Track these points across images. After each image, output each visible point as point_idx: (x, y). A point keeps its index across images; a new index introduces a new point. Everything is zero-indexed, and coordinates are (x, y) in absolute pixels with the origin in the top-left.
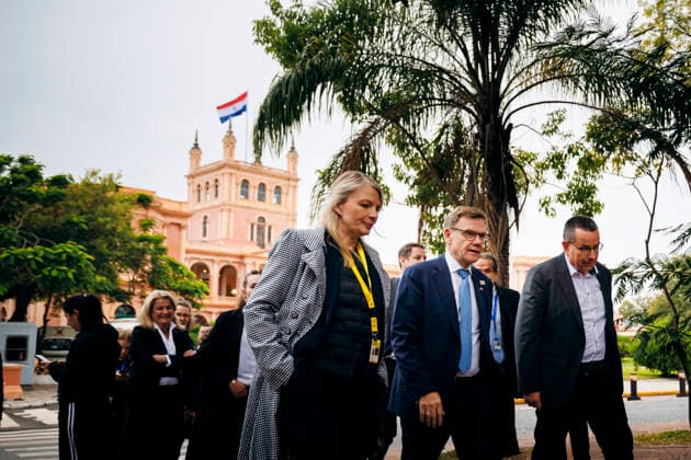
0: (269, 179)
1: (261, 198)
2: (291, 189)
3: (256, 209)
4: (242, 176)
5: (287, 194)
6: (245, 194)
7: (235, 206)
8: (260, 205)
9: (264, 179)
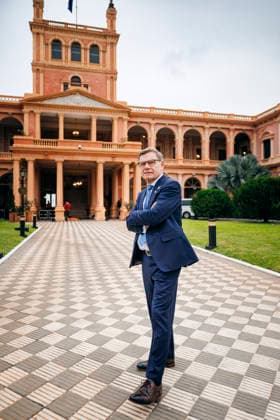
0: (84, 37)
1: (76, 58)
2: (109, 48)
3: (69, 68)
4: (52, 36)
5: (104, 52)
6: (57, 55)
7: (44, 66)
8: (76, 65)
9: (77, 38)
